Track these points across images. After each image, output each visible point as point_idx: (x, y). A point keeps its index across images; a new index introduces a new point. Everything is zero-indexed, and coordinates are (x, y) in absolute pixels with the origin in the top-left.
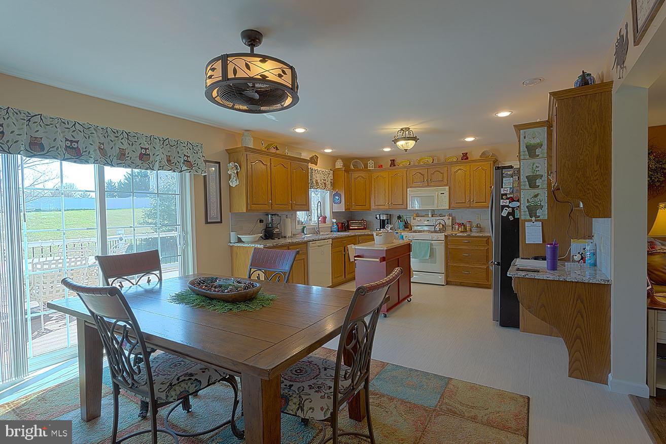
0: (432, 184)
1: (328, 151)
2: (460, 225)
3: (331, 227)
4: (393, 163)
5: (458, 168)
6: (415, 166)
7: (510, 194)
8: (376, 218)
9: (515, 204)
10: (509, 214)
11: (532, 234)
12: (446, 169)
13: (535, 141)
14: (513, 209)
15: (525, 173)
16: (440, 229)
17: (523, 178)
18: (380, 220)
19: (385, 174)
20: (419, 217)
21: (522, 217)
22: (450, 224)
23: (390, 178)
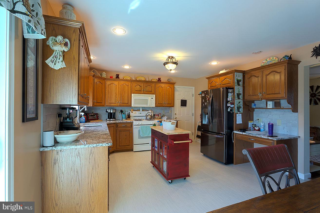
0: (146, 93)
6: (136, 81)
7: (231, 101)
8: (107, 112)
9: (232, 106)
10: (231, 110)
11: (239, 119)
12: (153, 85)
13: (239, 79)
14: (232, 108)
15: (236, 92)
16: (150, 118)
17: (236, 94)
18: (109, 113)
19: (116, 83)
20: (134, 111)
21: (236, 112)
22: (153, 115)
23: (120, 86)
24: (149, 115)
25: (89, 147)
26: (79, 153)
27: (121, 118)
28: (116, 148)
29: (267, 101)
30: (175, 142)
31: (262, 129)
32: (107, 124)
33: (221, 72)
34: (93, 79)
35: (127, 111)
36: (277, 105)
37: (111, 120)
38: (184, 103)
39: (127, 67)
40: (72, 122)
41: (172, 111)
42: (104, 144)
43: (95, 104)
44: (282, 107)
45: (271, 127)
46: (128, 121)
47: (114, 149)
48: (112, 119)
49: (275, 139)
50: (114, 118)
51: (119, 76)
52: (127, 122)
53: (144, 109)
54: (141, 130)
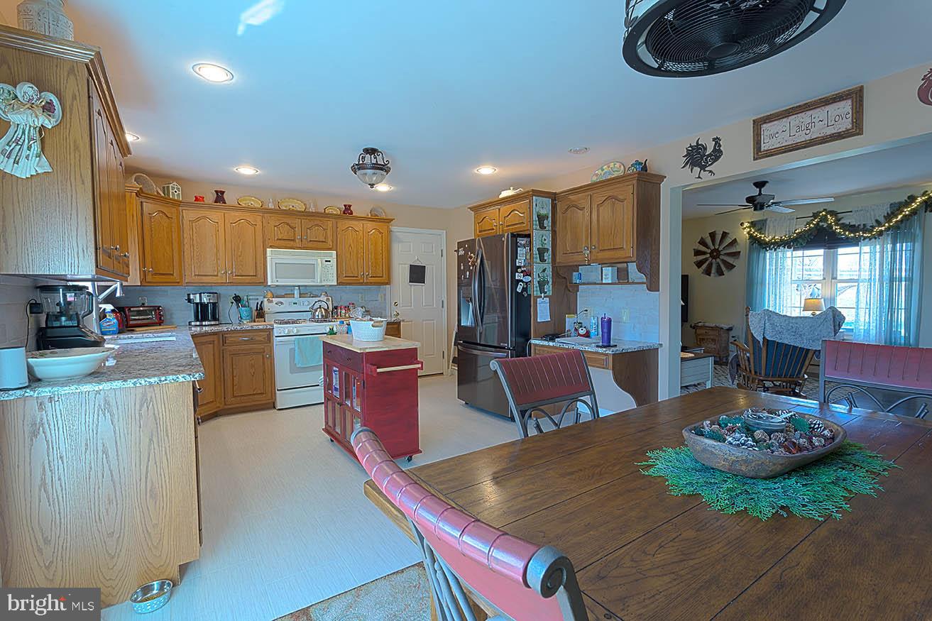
0: (309, 245)
4: (222, 197)
5: (347, 225)
6: (278, 212)
7: (524, 266)
8: (189, 300)
9: (528, 279)
10: (524, 289)
11: (542, 312)
12: (330, 224)
13: (543, 212)
14: (527, 283)
15: (536, 244)
16: (322, 316)
17: (535, 250)
18: (197, 304)
19: (216, 215)
20: (277, 297)
21: (535, 293)
22: (331, 308)
23: (228, 225)
24: (320, 308)
25: (137, 385)
26: (107, 402)
27: (235, 318)
28: (225, 404)
29: (603, 266)
30: (379, 370)
31: (593, 331)
32: (193, 336)
33: (505, 194)
34: (139, 204)
35: (254, 297)
36: (622, 277)
37: (205, 326)
38: (417, 274)
39: (247, 171)
40: (78, 326)
41: (385, 295)
42: (180, 377)
43: (149, 278)
44: (630, 281)
45: (607, 324)
46: (259, 325)
47: (219, 407)
48: (207, 323)
49: (609, 351)
50: (214, 318)
51: (225, 196)
52: (255, 328)
53: (305, 292)
54: (296, 348)
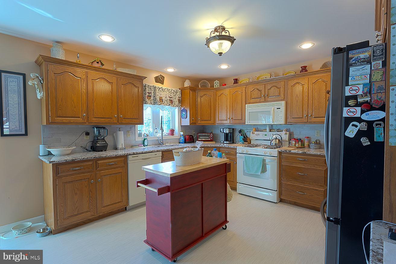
0: (269, 99)
1: (170, 70)
2: (297, 140)
3: (179, 139)
4: (236, 81)
5: (295, 81)
7: (363, 96)
8: (221, 131)
12: (283, 83)
14: (371, 124)
19: (227, 92)
20: (257, 131)
24: (276, 138)
43: (199, 122)
52: (230, 147)
53: (272, 128)
54: (244, 161)
